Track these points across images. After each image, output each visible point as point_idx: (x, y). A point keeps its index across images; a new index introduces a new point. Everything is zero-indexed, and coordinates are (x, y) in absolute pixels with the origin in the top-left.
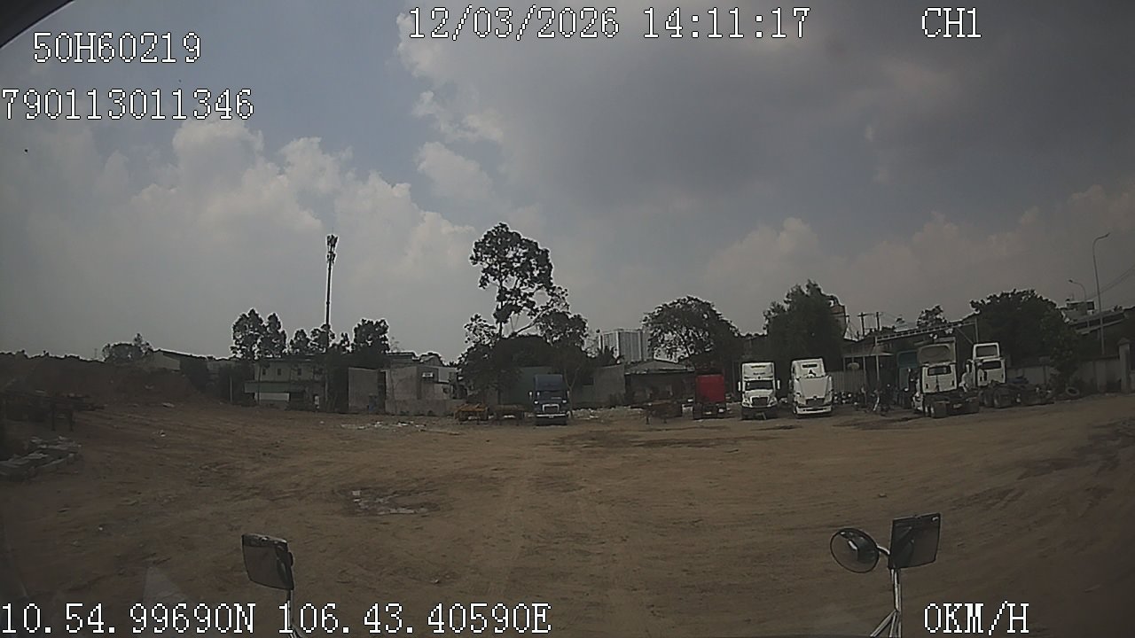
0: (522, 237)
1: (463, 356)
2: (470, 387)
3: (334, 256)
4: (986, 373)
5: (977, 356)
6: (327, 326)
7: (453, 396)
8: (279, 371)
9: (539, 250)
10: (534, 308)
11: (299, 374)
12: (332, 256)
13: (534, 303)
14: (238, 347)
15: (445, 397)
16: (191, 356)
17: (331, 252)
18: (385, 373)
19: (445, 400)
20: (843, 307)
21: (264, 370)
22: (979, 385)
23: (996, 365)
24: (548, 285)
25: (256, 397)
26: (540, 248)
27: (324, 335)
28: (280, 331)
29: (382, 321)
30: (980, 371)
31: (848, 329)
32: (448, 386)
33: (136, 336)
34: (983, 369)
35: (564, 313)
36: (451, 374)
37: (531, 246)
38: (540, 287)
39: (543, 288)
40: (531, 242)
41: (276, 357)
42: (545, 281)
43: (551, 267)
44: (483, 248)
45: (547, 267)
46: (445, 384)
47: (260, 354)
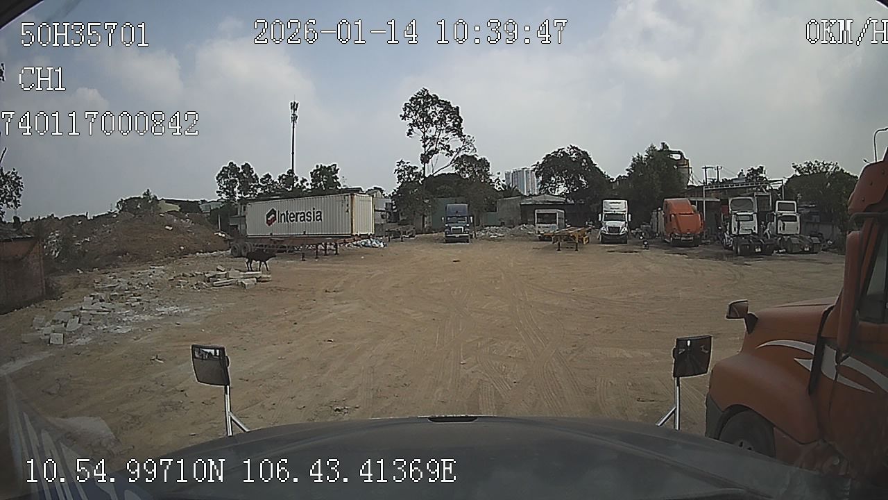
0: (439, 98)
1: (395, 190)
2: (401, 214)
3: (297, 117)
4: (784, 224)
5: (779, 210)
6: (292, 171)
7: (389, 220)
9: (452, 108)
10: (450, 150)
12: (294, 118)
13: (449, 146)
14: (222, 191)
15: (383, 221)
16: (188, 201)
17: (294, 115)
19: (382, 224)
20: (688, 160)
22: (779, 232)
23: (793, 219)
24: (460, 135)
25: (239, 228)
26: (452, 105)
27: (290, 178)
28: (253, 175)
29: (334, 165)
30: (780, 221)
31: (691, 178)
32: (386, 212)
33: (146, 191)
34: (782, 221)
35: (473, 156)
36: (386, 204)
37: (447, 105)
38: (454, 135)
39: (457, 136)
40: (446, 102)
41: (252, 196)
42: (458, 130)
43: (461, 120)
44: (410, 108)
45: (458, 120)
46: (381, 211)
47: (240, 195)
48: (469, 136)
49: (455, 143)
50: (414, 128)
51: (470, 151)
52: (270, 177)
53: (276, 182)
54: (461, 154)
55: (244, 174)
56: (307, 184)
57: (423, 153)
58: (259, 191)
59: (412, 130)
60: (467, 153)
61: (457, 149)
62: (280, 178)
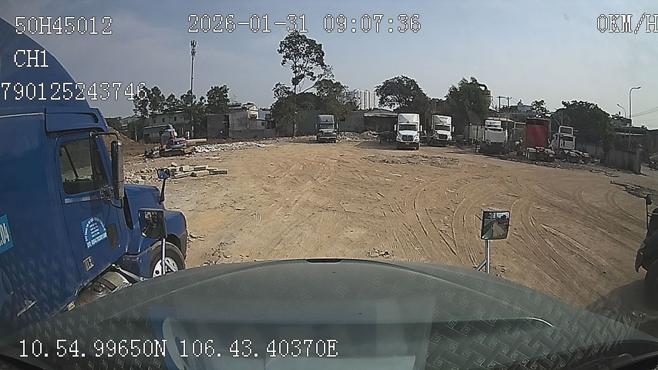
0: (307, 38)
1: (273, 104)
2: (277, 122)
3: (195, 52)
4: (564, 142)
5: (561, 132)
6: (191, 92)
7: (267, 128)
8: (164, 119)
9: (316, 44)
10: (314, 76)
11: (175, 120)
13: (313, 73)
14: (138, 109)
15: (263, 128)
17: (193, 50)
18: (228, 116)
19: (263, 130)
20: (490, 91)
21: (155, 120)
22: (561, 147)
23: (570, 139)
24: (322, 65)
25: (150, 136)
26: (316, 43)
27: (189, 97)
28: (161, 95)
29: (224, 86)
30: (561, 140)
31: (491, 104)
32: (265, 122)
34: (563, 140)
35: (330, 80)
36: (266, 114)
37: (312, 43)
38: (317, 65)
39: (320, 66)
40: (313, 40)
41: (160, 111)
42: (320, 61)
43: (323, 54)
44: (285, 44)
45: (321, 54)
46: (262, 120)
47: (151, 111)
48: (329, 66)
49: (318, 71)
50: (286, 59)
51: (329, 76)
52: (173, 96)
53: (179, 100)
54: (322, 79)
55: (154, 95)
56: (205, 101)
57: (294, 77)
58: (166, 107)
59: (286, 61)
60: (326, 79)
61: (319, 75)
62: (182, 97)
